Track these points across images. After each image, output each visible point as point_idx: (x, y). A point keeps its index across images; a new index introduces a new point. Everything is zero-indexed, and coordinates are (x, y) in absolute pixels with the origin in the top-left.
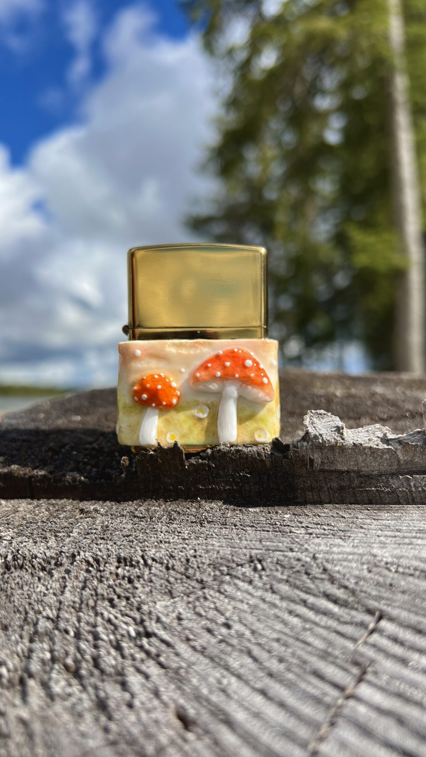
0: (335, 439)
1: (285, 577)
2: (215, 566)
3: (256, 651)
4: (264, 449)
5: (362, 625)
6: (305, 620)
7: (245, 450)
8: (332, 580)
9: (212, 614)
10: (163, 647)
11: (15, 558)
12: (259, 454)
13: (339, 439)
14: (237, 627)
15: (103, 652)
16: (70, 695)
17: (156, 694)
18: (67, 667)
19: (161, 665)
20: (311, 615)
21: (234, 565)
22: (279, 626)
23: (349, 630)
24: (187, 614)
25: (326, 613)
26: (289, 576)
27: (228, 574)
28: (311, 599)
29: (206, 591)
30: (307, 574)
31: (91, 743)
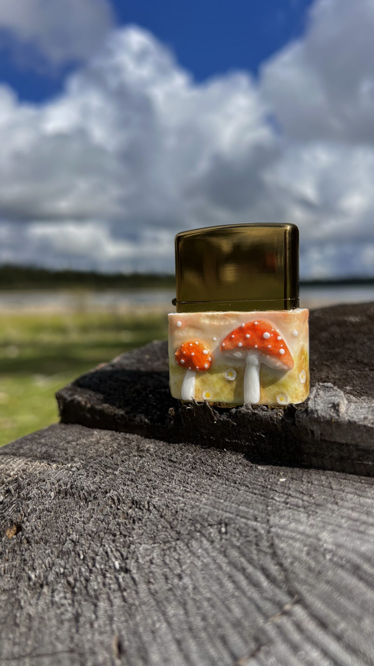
0: (330, 415)
1: (238, 544)
2: (193, 521)
3: (190, 604)
4: (277, 414)
5: (280, 605)
6: (238, 587)
7: (261, 413)
8: (274, 555)
9: (173, 564)
10: (131, 583)
12: (271, 418)
13: (334, 415)
14: (186, 580)
15: (92, 577)
17: (111, 621)
19: (124, 599)
20: (244, 583)
21: (206, 524)
22: (215, 588)
23: (267, 606)
24: (158, 561)
25: (256, 585)
26: (242, 544)
27: (199, 531)
28: (250, 569)
29: (178, 542)
30: (257, 545)
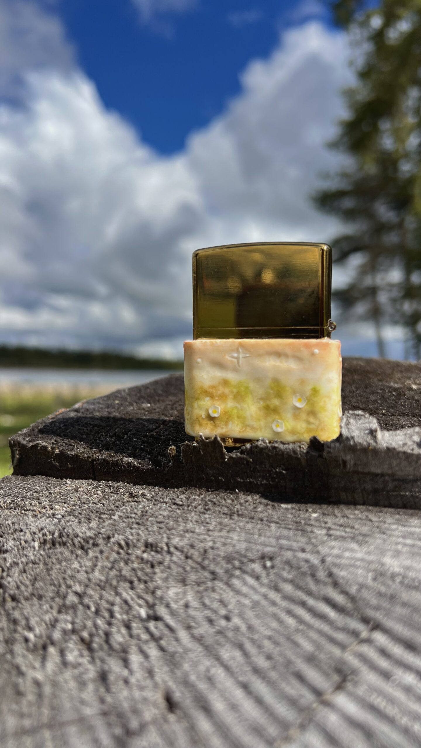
0: (367, 442)
1: (290, 577)
2: (229, 559)
3: (248, 646)
4: (300, 447)
5: (355, 634)
6: (300, 620)
7: (281, 447)
8: (335, 584)
9: (216, 605)
10: (166, 632)
11: (61, 536)
12: (295, 452)
13: (372, 442)
14: (236, 621)
15: (114, 630)
16: (80, 664)
17: (150, 673)
18: (82, 640)
19: (162, 649)
20: (307, 617)
21: (245, 560)
22: (274, 624)
23: (340, 636)
24: (194, 603)
25: (322, 617)
26: (295, 576)
27: (240, 568)
28: (311, 602)
29: (216, 582)
30: (313, 576)
31: (88, 711)
